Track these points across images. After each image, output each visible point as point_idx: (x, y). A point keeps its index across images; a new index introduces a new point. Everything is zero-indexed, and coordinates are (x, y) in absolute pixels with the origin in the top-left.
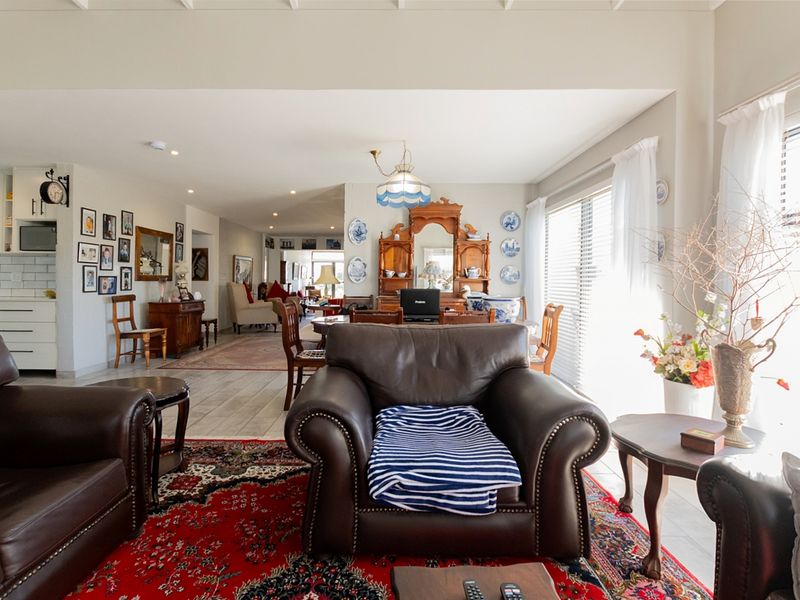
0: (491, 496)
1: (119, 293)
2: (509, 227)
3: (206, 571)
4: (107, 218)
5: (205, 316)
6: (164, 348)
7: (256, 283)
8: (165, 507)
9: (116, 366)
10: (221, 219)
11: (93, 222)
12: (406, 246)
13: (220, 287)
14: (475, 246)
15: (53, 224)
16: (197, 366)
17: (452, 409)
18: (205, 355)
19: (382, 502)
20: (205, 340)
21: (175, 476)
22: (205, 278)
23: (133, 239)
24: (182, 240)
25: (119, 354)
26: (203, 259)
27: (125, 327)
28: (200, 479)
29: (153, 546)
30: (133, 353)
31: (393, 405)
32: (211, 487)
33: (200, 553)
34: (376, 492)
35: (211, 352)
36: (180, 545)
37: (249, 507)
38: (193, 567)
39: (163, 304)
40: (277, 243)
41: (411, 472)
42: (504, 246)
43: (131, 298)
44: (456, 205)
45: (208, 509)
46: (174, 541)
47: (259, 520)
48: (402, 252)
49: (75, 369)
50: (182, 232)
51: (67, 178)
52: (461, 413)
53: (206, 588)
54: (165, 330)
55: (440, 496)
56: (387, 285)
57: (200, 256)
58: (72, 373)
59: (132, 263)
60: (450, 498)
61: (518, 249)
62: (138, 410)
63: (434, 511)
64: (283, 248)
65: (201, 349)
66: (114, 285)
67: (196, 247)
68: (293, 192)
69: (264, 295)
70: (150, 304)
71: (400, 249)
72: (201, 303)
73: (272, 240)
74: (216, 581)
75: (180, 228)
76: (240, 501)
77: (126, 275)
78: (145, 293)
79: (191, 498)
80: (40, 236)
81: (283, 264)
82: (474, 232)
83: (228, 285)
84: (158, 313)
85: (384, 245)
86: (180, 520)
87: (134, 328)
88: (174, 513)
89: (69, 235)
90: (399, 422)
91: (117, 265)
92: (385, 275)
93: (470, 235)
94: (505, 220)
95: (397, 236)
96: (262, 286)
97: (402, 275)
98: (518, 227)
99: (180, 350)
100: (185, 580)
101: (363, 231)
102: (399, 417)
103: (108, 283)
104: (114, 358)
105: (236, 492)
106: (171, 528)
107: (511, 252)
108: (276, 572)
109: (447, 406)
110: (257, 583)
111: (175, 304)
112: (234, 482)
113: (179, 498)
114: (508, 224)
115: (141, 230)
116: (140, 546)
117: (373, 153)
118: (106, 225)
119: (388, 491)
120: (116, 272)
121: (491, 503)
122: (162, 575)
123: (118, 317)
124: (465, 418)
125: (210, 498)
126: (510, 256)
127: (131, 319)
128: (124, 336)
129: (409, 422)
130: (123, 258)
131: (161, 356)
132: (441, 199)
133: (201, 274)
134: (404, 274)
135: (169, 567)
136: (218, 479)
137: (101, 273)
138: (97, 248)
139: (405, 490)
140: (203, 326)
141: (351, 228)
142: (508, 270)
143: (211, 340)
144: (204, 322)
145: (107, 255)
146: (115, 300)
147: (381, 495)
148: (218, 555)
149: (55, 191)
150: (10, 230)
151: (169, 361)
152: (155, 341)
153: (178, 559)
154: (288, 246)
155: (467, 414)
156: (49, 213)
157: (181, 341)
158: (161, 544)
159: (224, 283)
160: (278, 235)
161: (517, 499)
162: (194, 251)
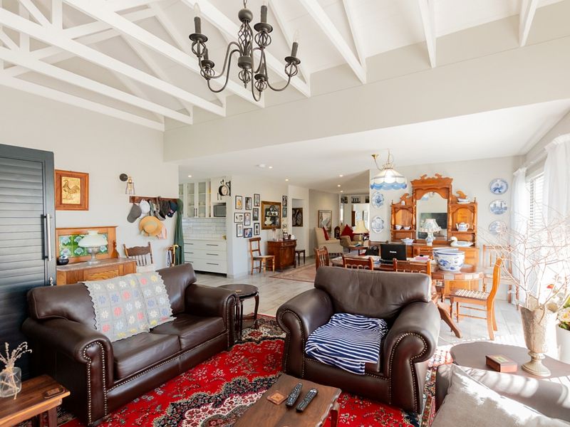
0: (362, 365)
1: (254, 237)
2: (497, 192)
3: (247, 369)
4: (248, 199)
5: (297, 249)
6: (274, 266)
7: (334, 226)
8: (244, 342)
9: (252, 274)
10: (310, 190)
11: (241, 202)
12: (410, 209)
13: (310, 230)
14: (464, 207)
15: (225, 204)
16: (287, 278)
17: (370, 320)
18: (295, 271)
19: (310, 356)
20: (297, 261)
21: (253, 330)
22: (301, 225)
23: (260, 208)
24: (286, 205)
25: (253, 268)
26: (300, 214)
27: (256, 254)
28: (262, 334)
29: (233, 355)
30: (260, 268)
31: (342, 313)
32: (264, 338)
33: (248, 362)
34: (308, 350)
35: (299, 270)
36: (243, 357)
37: (275, 350)
38: (243, 366)
39: (274, 242)
40: (350, 200)
41: (324, 345)
42: (492, 206)
43: (259, 239)
44: (447, 179)
45: (259, 347)
46: (241, 355)
47: (276, 356)
48: (407, 213)
49: (234, 274)
50: (286, 201)
51: (230, 183)
52: (373, 322)
53: (245, 374)
54: (274, 256)
55: (336, 359)
56: (397, 234)
57: (297, 213)
58: (233, 276)
59: (260, 221)
60: (340, 361)
61: (506, 208)
62: (230, 299)
63: (334, 366)
64: (353, 202)
65: (295, 267)
66: (251, 233)
67: (295, 207)
68: (341, 176)
69: (339, 234)
70: (268, 242)
71: (406, 211)
72: (295, 241)
73: (346, 198)
74: (249, 373)
75: (285, 199)
76: (273, 346)
77: (257, 227)
78: (267, 236)
79: (255, 341)
80: (220, 210)
81: (353, 213)
82: (464, 197)
83: (315, 230)
84: (273, 247)
85: (395, 209)
86: (247, 348)
87: (260, 255)
88: (246, 345)
89: (231, 210)
90: (340, 321)
91: (253, 222)
92: (395, 228)
93: (459, 200)
94: (494, 186)
95: (403, 203)
96: (337, 228)
97: (407, 228)
98: (505, 191)
99: (282, 267)
100: (239, 370)
101: (382, 199)
102: (341, 319)
103: (248, 231)
104: (251, 270)
105: (273, 343)
106: (243, 351)
107: (499, 211)
108: (271, 376)
109: (369, 317)
110: (262, 378)
111: (280, 243)
112: (274, 338)
113: (250, 340)
114: (496, 189)
115: (264, 203)
116: (230, 354)
117: (374, 156)
118: (247, 202)
119: (313, 351)
120: (252, 226)
121: (361, 369)
122: (232, 366)
123: (253, 249)
124: (374, 325)
125: (262, 342)
126: (498, 213)
127: (259, 250)
128: (255, 259)
129: (346, 323)
130: (255, 219)
131: (272, 270)
132: (436, 175)
133: (299, 223)
134: (409, 228)
135: (236, 364)
136: (269, 335)
137: (245, 227)
138: (243, 215)
139: (320, 353)
140: (297, 255)
141: (374, 198)
142: (496, 224)
143: (302, 261)
144: (297, 252)
145: (247, 218)
146: (251, 241)
147: (309, 352)
148: (254, 364)
149: (224, 190)
150: (210, 207)
151: (276, 273)
152: (269, 261)
153: (240, 362)
154: (356, 201)
155: (376, 323)
156: (224, 199)
157: (283, 262)
158: (237, 355)
159: (312, 228)
160: (349, 194)
161: (378, 371)
162: (294, 209)
